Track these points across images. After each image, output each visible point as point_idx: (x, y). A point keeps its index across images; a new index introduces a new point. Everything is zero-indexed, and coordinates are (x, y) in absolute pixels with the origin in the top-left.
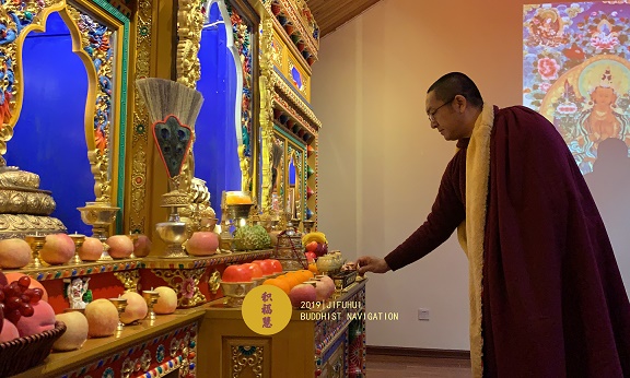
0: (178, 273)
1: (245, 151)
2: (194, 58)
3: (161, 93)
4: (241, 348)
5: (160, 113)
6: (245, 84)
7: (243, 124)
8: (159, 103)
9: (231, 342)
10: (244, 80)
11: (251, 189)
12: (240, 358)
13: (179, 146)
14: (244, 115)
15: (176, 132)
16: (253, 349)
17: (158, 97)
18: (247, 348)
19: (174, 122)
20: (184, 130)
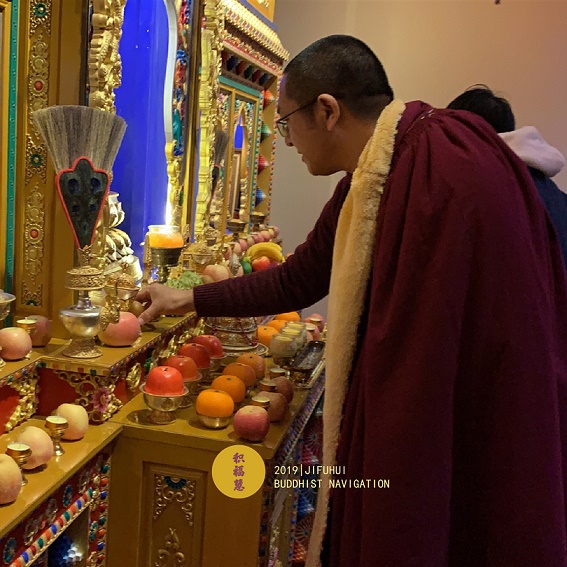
0: (88, 379)
1: (175, 149)
2: (113, 58)
3: (68, 129)
4: (168, 479)
5: (66, 157)
6: (180, 44)
7: (174, 107)
8: (65, 142)
9: (154, 470)
10: (179, 37)
11: (181, 202)
12: (165, 490)
13: (92, 202)
14: (176, 94)
15: (89, 182)
16: (183, 482)
17: (64, 135)
18: (175, 480)
19: (84, 167)
20: (99, 177)
